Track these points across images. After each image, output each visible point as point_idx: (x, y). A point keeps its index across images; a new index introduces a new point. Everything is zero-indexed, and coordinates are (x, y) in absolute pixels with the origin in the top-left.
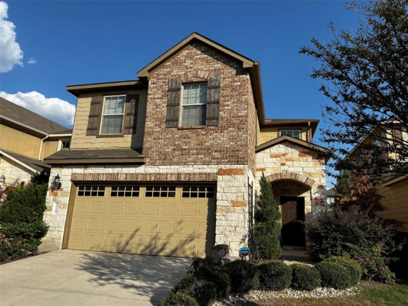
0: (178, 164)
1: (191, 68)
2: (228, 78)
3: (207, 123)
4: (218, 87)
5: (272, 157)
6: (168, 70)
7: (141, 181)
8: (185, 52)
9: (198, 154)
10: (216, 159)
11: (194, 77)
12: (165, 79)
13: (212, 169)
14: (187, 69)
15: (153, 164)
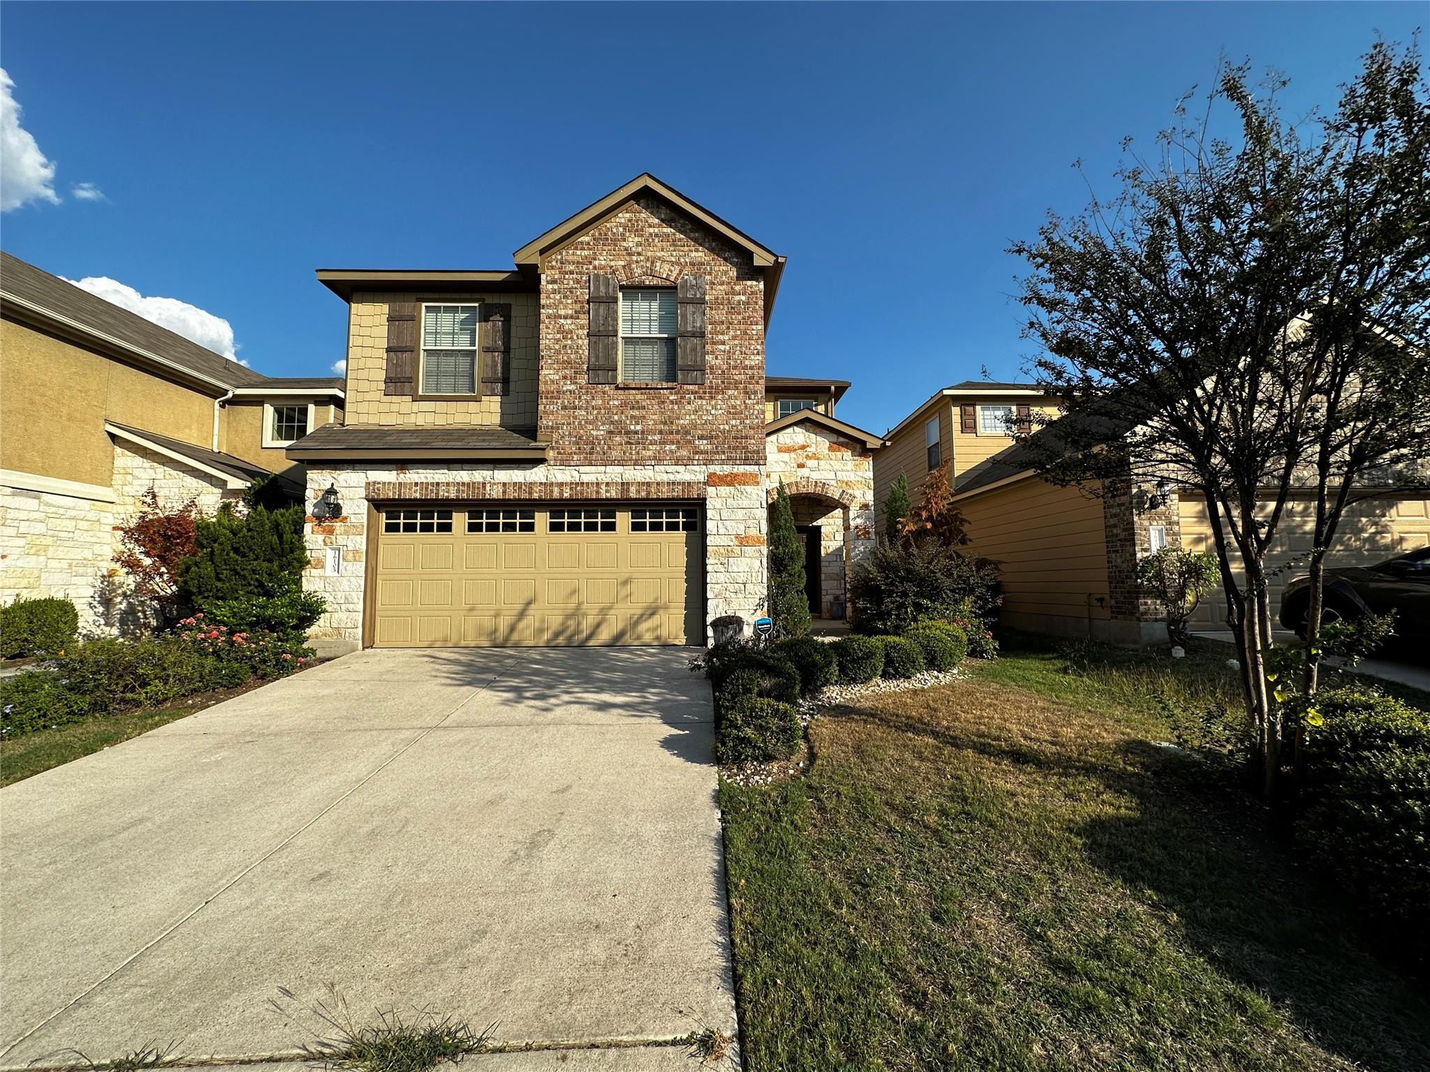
0: (621, 463)
1: (639, 254)
2: (722, 284)
3: (680, 377)
4: (702, 301)
5: (780, 450)
6: (586, 253)
7: (540, 500)
8: (623, 217)
9: (663, 443)
10: (702, 453)
11: (645, 274)
12: (581, 273)
13: (694, 474)
14: (630, 254)
15: (565, 463)
